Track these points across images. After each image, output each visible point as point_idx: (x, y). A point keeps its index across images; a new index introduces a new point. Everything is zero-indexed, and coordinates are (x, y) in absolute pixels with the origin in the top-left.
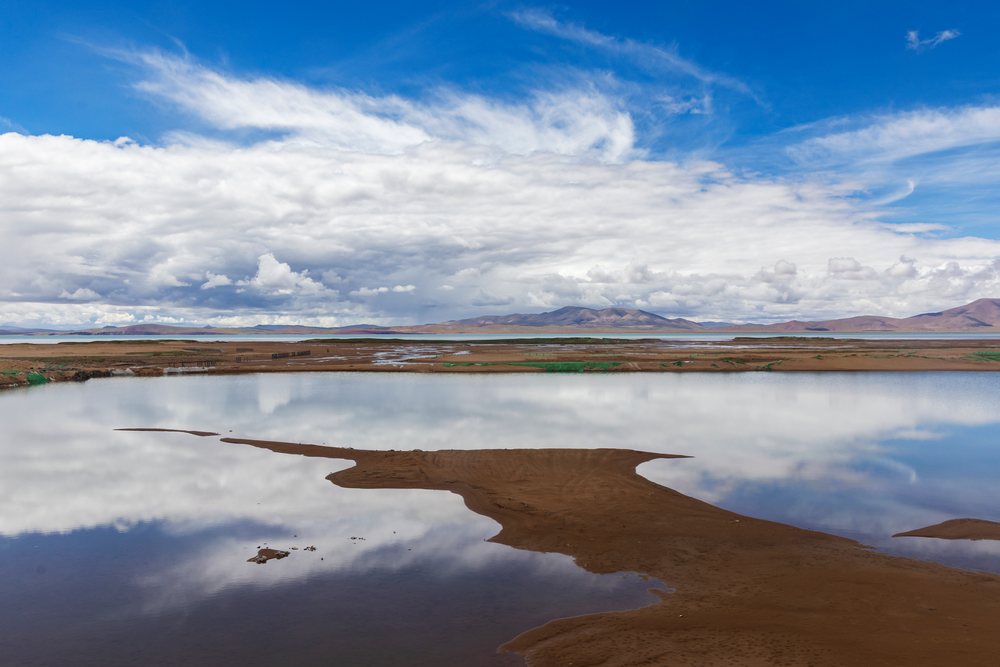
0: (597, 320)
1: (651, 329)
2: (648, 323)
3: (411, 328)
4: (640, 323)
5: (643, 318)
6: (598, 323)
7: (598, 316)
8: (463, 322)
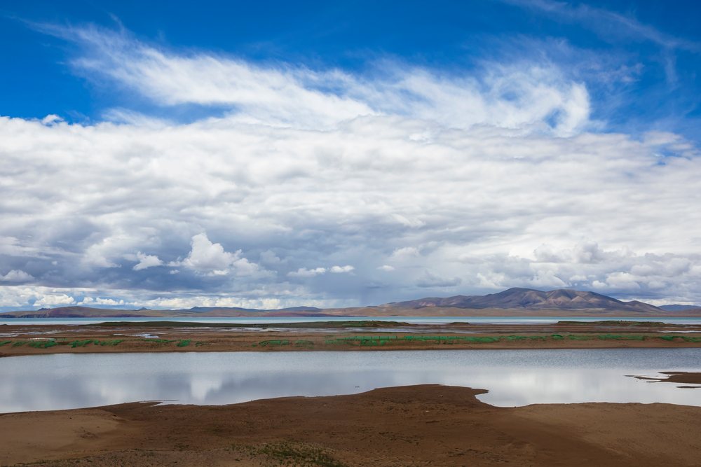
0: (544, 302)
1: (600, 312)
2: (600, 306)
3: (344, 310)
4: (591, 305)
5: (593, 300)
6: (545, 306)
7: (546, 298)
8: (404, 304)
